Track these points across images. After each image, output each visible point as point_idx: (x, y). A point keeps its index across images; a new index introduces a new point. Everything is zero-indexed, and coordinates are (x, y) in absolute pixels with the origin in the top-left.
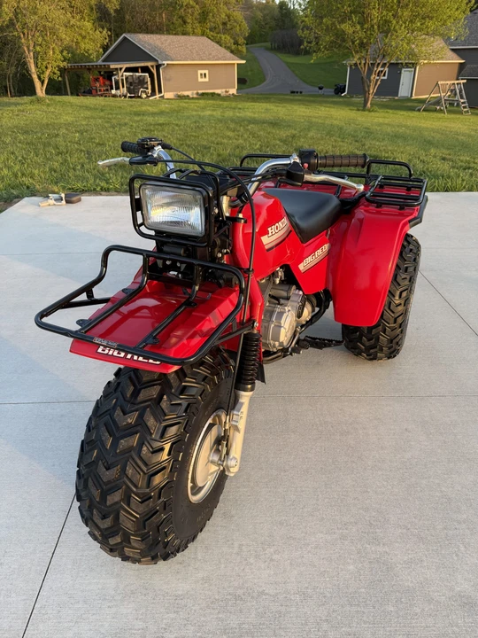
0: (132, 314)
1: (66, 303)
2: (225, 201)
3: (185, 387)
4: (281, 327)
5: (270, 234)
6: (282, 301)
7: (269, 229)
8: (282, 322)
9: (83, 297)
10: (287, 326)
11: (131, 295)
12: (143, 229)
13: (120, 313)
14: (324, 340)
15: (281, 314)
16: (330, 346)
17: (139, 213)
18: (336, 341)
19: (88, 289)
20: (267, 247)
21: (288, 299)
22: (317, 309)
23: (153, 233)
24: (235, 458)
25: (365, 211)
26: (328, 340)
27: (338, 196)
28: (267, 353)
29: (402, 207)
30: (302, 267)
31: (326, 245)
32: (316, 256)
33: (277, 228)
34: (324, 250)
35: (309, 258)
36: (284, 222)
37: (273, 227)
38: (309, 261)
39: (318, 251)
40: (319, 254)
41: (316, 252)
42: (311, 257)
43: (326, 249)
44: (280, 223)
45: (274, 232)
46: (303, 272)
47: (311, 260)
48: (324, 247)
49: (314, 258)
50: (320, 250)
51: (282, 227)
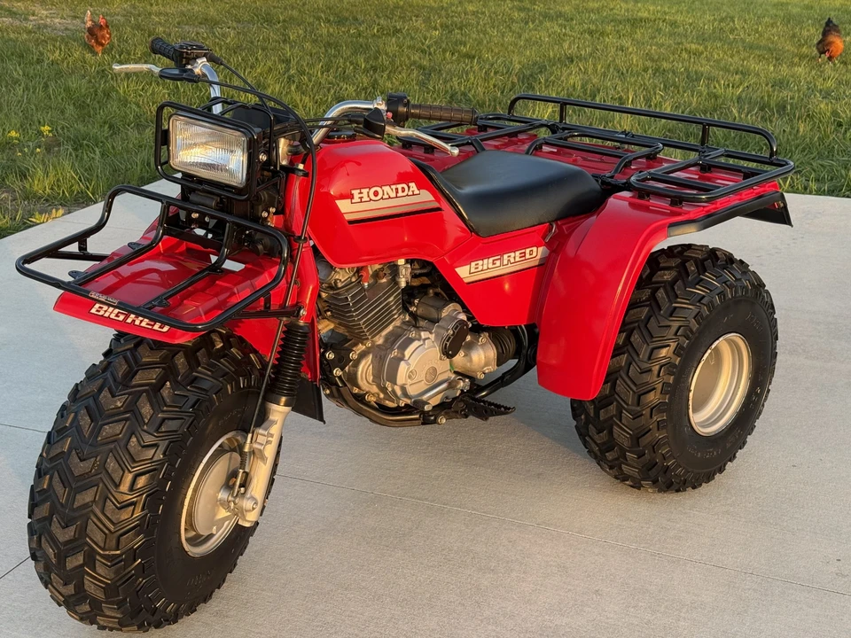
2: (283, 145)
4: (401, 360)
5: (356, 199)
6: (422, 323)
7: (356, 193)
8: (407, 353)
10: (414, 361)
11: (137, 252)
18: (506, 408)
19: (82, 238)
20: (347, 217)
21: (434, 321)
26: (496, 406)
27: (612, 177)
28: (397, 411)
29: (677, 201)
30: (464, 272)
31: (535, 249)
32: (505, 262)
33: (376, 194)
34: (528, 256)
35: (486, 261)
36: (403, 190)
37: (365, 191)
38: (485, 267)
39: (512, 254)
40: (512, 260)
41: (505, 256)
42: (491, 260)
43: (534, 254)
44: (387, 189)
45: (366, 199)
46: (466, 281)
47: (490, 266)
48: (528, 251)
49: (498, 263)
50: (518, 253)
51: (393, 195)
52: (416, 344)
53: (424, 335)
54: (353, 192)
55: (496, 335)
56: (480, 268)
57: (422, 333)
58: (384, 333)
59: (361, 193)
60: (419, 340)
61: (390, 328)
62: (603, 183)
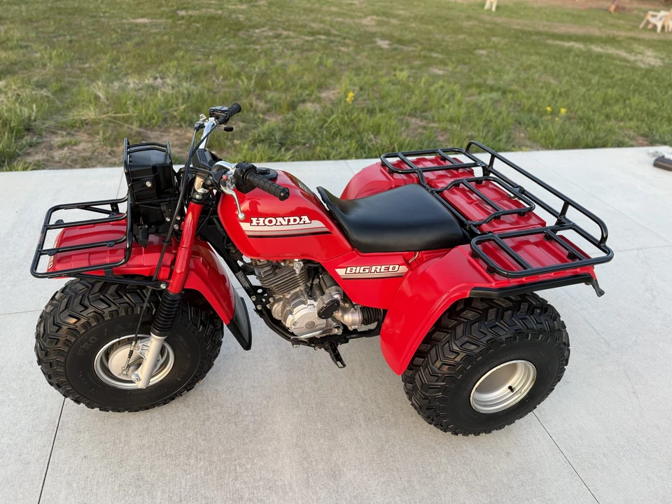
5: (254, 223)
10: (297, 316)
19: (115, 203)
21: (322, 294)
32: (373, 271)
33: (270, 222)
34: (390, 270)
35: (358, 268)
36: (295, 220)
37: (262, 219)
38: (357, 271)
39: (379, 267)
40: (378, 270)
41: (374, 268)
42: (362, 268)
43: (396, 269)
44: (280, 219)
46: (342, 277)
47: (361, 271)
48: (391, 267)
49: (367, 271)
50: (383, 267)
51: (284, 223)
52: (303, 306)
53: (309, 302)
54: (252, 219)
56: (354, 272)
57: (309, 301)
58: (292, 292)
59: (258, 220)
60: (305, 304)
61: (298, 289)
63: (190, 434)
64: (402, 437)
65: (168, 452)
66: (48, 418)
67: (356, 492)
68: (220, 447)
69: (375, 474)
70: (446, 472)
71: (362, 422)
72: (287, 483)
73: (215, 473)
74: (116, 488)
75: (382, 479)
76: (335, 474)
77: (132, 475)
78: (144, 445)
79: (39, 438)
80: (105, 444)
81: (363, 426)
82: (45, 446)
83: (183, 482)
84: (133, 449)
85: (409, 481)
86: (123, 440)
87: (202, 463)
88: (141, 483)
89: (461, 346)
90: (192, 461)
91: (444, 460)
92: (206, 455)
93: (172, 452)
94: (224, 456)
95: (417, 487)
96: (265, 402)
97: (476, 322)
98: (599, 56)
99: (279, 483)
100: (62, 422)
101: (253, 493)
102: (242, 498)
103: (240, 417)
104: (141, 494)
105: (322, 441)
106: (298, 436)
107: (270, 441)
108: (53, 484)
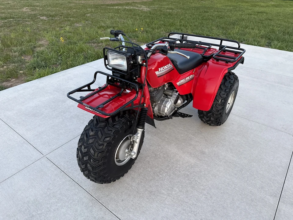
0: (102, 96)
1: (79, 90)
2: (140, 58)
3: (115, 125)
4: (166, 107)
5: (160, 71)
6: (168, 97)
7: (159, 69)
8: (167, 104)
9: (86, 88)
10: (168, 107)
11: (101, 89)
12: (108, 66)
13: (99, 94)
14: (185, 114)
15: (167, 101)
16: (186, 117)
17: (106, 61)
18: (190, 115)
19: (88, 85)
20: (158, 76)
21: (171, 96)
22: (186, 101)
23: (111, 68)
24: (134, 152)
25: (212, 62)
26: (187, 115)
27: (204, 54)
28: (161, 117)
29: (227, 62)
30: (178, 84)
31: (192, 75)
33: (163, 68)
37: (161, 68)
38: (182, 81)
41: (186, 78)
44: (165, 66)
45: (162, 70)
46: (178, 86)
49: (185, 80)
50: (189, 77)
51: (166, 68)
53: (169, 100)
55: (182, 96)
58: (160, 100)
61: (161, 98)
62: (202, 56)
63: (150, 170)
64: (207, 134)
65: (150, 179)
66: (88, 200)
67: (213, 153)
68: (164, 167)
69: (212, 147)
70: (226, 136)
71: (193, 136)
72: (194, 163)
73: (172, 174)
74: (147, 200)
75: (215, 146)
76: (203, 153)
77: (147, 193)
78: (138, 183)
79: (95, 208)
80: (124, 192)
81: (194, 137)
82: (101, 209)
83: (166, 183)
84: (136, 186)
85: (221, 143)
86: (129, 186)
87: (164, 175)
88: (153, 193)
89: (225, 91)
90: (161, 176)
91: (222, 134)
92: (162, 171)
93: (151, 178)
94: (168, 168)
95: (225, 143)
96: (160, 147)
97: (225, 82)
98: (131, 10)
99: (193, 164)
100: (96, 197)
101: (189, 172)
102: (188, 175)
103: (158, 156)
104: (158, 196)
105: (189, 147)
106: (181, 150)
107: (176, 156)
108: (122, 216)
